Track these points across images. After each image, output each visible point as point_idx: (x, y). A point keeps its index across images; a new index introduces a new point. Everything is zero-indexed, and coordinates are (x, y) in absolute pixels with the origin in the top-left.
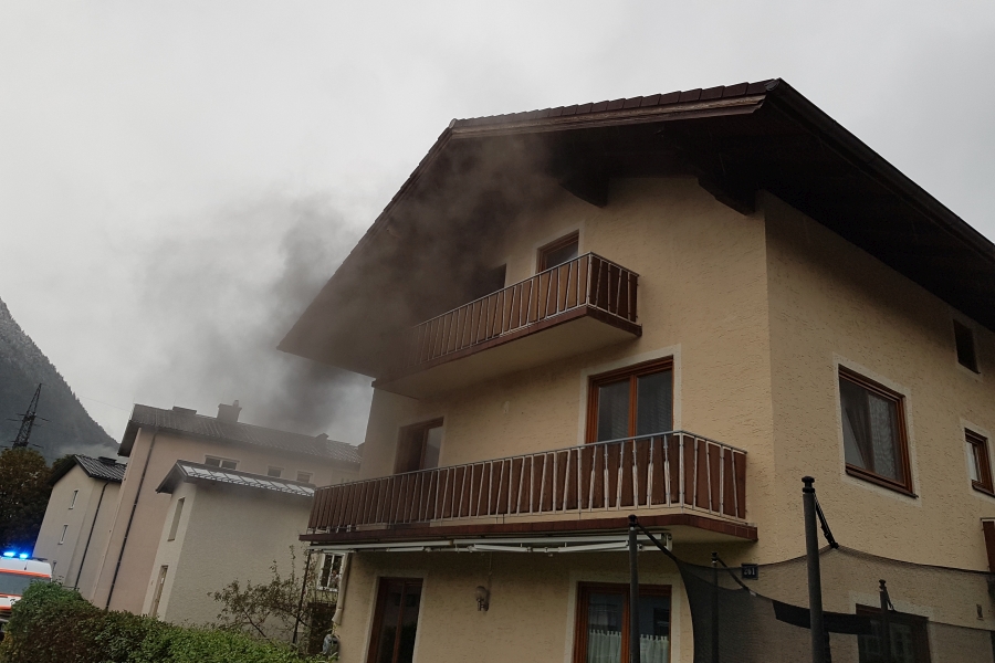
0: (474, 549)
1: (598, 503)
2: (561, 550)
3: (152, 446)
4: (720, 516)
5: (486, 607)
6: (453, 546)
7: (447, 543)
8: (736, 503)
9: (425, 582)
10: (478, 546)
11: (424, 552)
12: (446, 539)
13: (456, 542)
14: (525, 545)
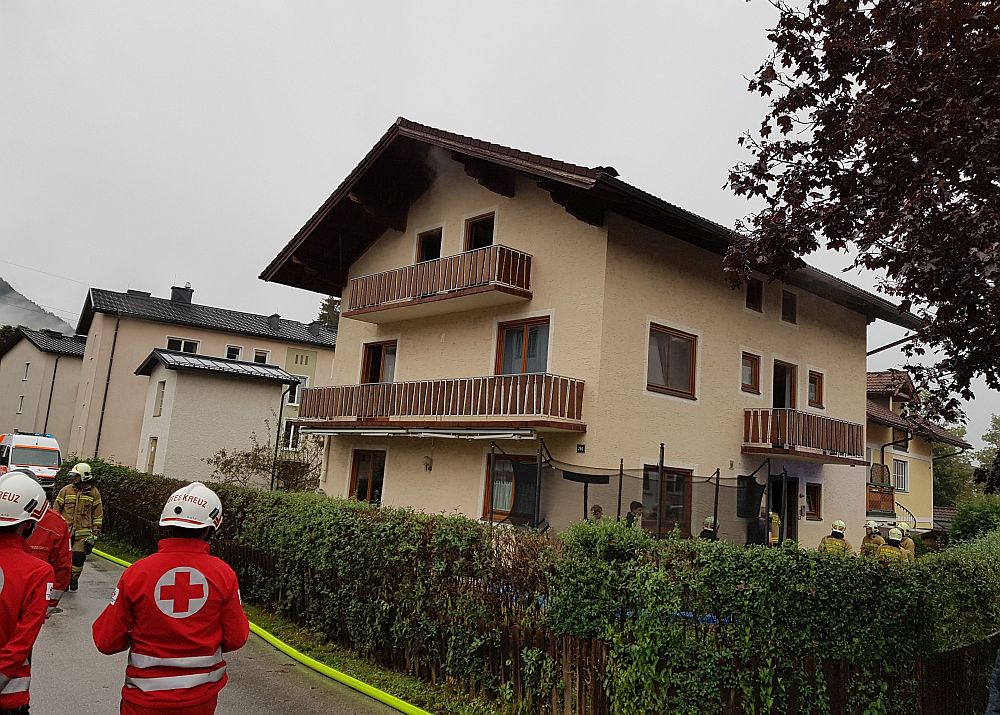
0: (422, 435)
1: (497, 411)
2: (476, 437)
3: (117, 330)
4: (566, 420)
5: (430, 469)
6: (408, 433)
7: (404, 431)
8: (576, 410)
9: (387, 454)
10: (425, 434)
11: (388, 436)
12: (402, 429)
13: (410, 431)
14: (454, 434)
